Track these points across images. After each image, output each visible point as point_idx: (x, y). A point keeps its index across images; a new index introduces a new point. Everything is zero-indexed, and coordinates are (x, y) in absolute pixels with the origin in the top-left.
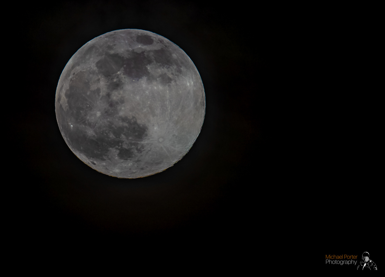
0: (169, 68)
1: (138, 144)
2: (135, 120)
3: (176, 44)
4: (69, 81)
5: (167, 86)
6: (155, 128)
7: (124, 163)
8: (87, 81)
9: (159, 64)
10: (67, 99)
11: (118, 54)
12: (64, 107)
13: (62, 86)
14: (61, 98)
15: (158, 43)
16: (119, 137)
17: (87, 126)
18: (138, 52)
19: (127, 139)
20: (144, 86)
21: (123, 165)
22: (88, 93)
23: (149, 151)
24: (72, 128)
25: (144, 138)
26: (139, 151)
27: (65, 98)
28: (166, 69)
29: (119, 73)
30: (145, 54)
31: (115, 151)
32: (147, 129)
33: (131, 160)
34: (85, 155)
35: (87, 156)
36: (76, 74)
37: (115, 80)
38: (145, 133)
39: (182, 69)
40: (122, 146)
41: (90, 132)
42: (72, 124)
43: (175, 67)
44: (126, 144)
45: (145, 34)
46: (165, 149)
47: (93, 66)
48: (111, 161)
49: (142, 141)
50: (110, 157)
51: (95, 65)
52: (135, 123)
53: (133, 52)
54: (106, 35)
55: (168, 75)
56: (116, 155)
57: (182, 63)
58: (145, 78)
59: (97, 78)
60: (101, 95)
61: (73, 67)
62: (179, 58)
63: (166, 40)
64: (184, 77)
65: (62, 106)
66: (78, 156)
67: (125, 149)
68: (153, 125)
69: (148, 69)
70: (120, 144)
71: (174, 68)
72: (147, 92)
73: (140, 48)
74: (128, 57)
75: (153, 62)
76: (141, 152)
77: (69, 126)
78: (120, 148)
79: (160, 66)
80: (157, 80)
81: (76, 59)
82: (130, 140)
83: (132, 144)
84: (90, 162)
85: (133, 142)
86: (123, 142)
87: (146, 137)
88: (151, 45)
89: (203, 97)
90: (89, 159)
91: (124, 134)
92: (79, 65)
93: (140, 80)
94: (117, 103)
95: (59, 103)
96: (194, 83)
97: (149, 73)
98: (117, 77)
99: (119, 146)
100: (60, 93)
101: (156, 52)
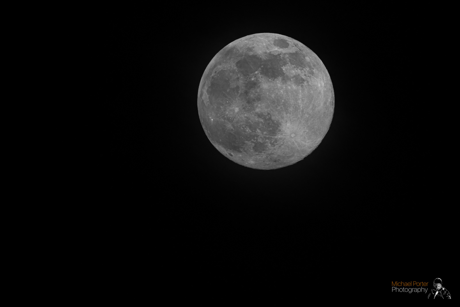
0: (302, 69)
1: (272, 138)
2: (270, 117)
3: (309, 48)
4: (211, 78)
5: (300, 87)
6: (288, 125)
7: (258, 155)
8: (227, 79)
9: (293, 66)
10: (208, 95)
11: (256, 55)
12: (205, 102)
13: (205, 84)
14: (203, 94)
15: (294, 46)
16: (255, 132)
17: (226, 121)
18: (274, 54)
19: (262, 133)
20: (279, 85)
21: (258, 157)
22: (228, 91)
23: (282, 145)
24: (212, 122)
25: (278, 133)
26: (273, 144)
27: (207, 94)
28: (300, 70)
29: (256, 72)
30: (281, 57)
31: (250, 144)
32: (281, 125)
33: (265, 153)
34: (223, 147)
35: (225, 148)
36: (217, 72)
37: (253, 79)
38: (279, 128)
39: (314, 71)
40: (257, 139)
41: (228, 126)
42: (212, 118)
43: (308, 69)
44: (261, 138)
45: (282, 38)
46: (296, 144)
47: (233, 66)
48: (247, 153)
49: (275, 136)
50: (246, 149)
51: (235, 65)
52: (270, 119)
53: (270, 54)
54: (246, 38)
55: (301, 76)
56: (252, 148)
57: (314, 66)
58: (280, 78)
59: (237, 77)
60: (240, 92)
61: (215, 66)
62: (312, 60)
63: (300, 44)
64: (316, 79)
65: (203, 102)
66: (217, 148)
67: (260, 143)
68: (286, 122)
69: (283, 70)
70: (256, 138)
71: (306, 70)
72: (281, 91)
73: (276, 51)
74: (265, 59)
75: (288, 63)
76: (274, 146)
77: (209, 119)
78: (255, 141)
79: (295, 67)
80: (291, 81)
81: (218, 59)
82: (266, 134)
83: (266, 138)
84: (228, 154)
85: (267, 136)
86: (259, 136)
87: (279, 132)
88: (286, 49)
89: (332, 97)
90: (227, 150)
91: (260, 129)
92: (220, 64)
93: (276, 79)
94: (254, 100)
95: (201, 98)
96: (325, 84)
97: (284, 74)
98: (255, 77)
99: (254, 140)
100: (202, 89)
101: (291, 54)
